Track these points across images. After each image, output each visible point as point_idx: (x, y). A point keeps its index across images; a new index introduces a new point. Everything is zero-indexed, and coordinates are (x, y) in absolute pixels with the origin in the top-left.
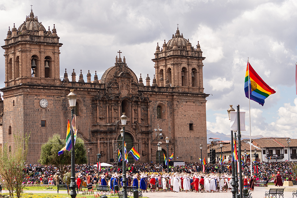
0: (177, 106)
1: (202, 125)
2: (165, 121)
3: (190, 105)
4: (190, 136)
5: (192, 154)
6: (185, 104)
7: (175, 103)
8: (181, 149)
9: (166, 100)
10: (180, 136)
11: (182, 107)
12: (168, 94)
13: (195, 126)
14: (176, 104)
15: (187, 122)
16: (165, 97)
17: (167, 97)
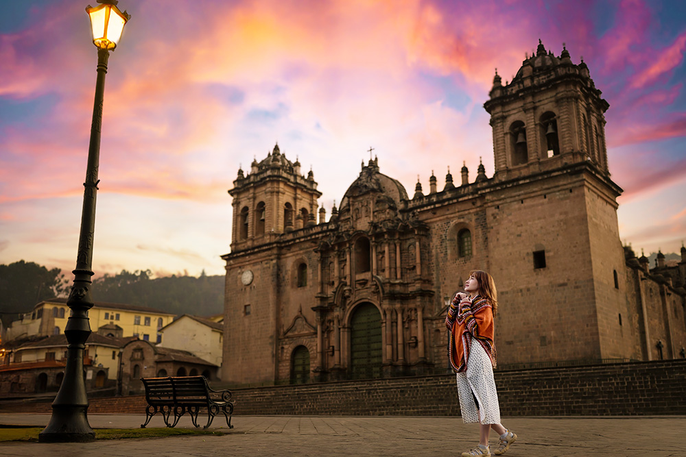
0: (495, 217)
1: (575, 247)
2: (472, 260)
3: (533, 206)
4: (537, 284)
5: (544, 331)
6: (517, 206)
7: (490, 211)
8: (509, 322)
9: (471, 211)
10: (506, 289)
11: (510, 217)
12: (470, 197)
13: (551, 254)
14: (493, 215)
15: (526, 251)
16: (470, 205)
17: (474, 204)
